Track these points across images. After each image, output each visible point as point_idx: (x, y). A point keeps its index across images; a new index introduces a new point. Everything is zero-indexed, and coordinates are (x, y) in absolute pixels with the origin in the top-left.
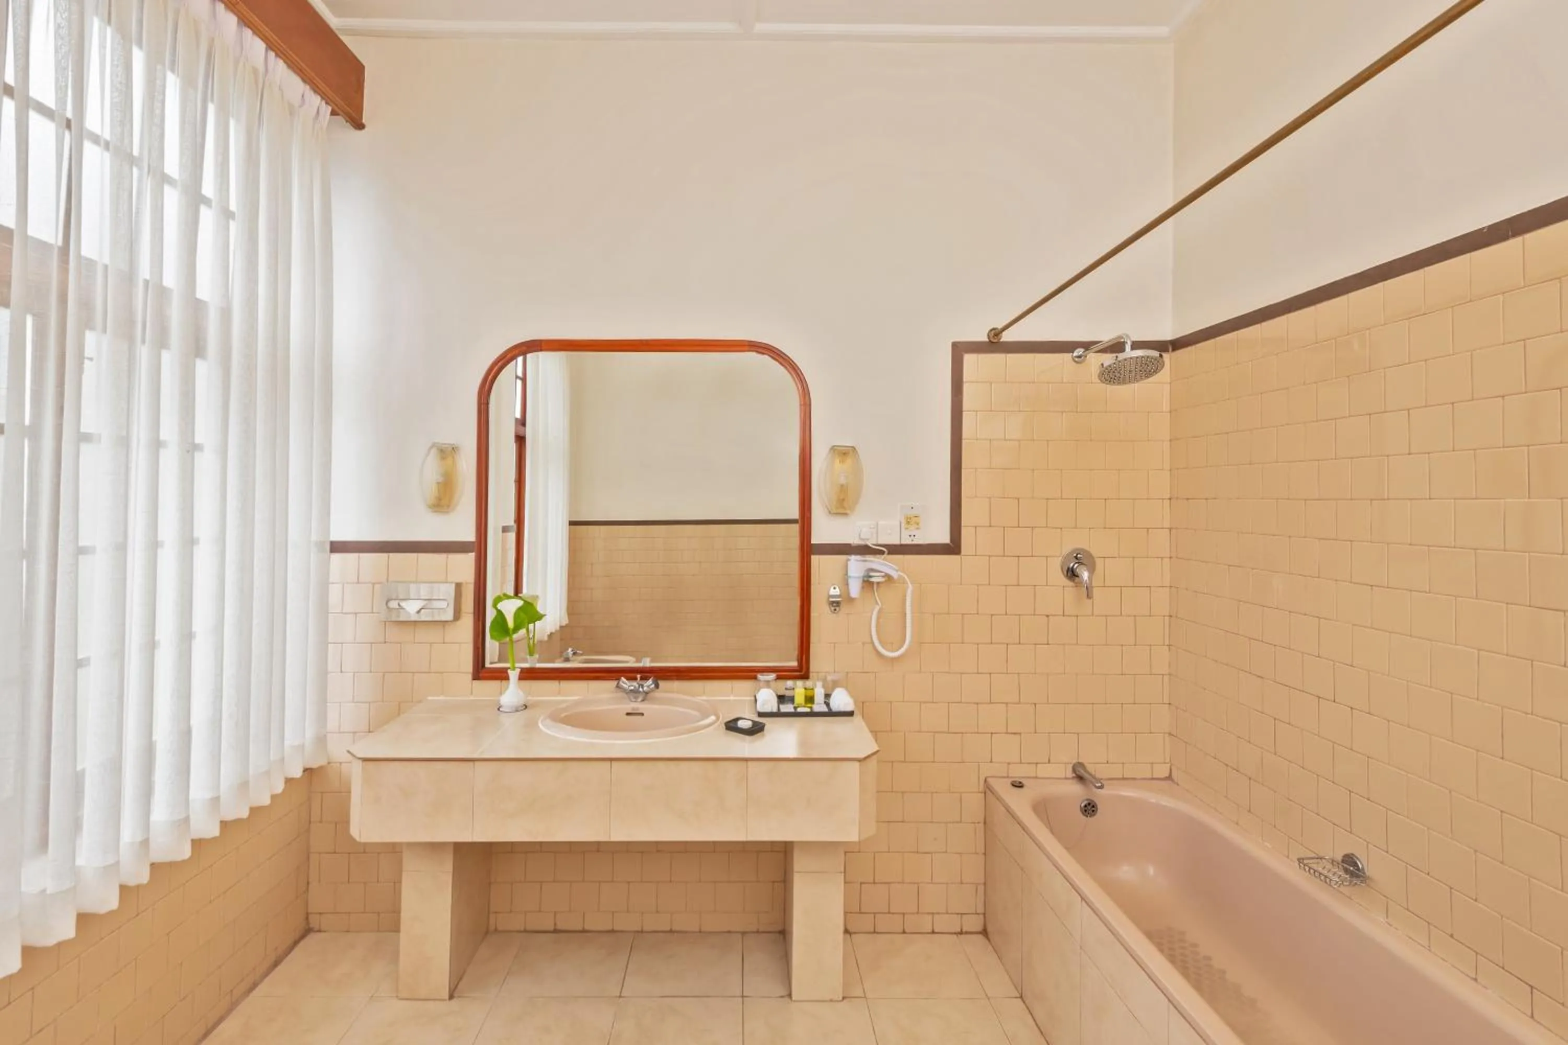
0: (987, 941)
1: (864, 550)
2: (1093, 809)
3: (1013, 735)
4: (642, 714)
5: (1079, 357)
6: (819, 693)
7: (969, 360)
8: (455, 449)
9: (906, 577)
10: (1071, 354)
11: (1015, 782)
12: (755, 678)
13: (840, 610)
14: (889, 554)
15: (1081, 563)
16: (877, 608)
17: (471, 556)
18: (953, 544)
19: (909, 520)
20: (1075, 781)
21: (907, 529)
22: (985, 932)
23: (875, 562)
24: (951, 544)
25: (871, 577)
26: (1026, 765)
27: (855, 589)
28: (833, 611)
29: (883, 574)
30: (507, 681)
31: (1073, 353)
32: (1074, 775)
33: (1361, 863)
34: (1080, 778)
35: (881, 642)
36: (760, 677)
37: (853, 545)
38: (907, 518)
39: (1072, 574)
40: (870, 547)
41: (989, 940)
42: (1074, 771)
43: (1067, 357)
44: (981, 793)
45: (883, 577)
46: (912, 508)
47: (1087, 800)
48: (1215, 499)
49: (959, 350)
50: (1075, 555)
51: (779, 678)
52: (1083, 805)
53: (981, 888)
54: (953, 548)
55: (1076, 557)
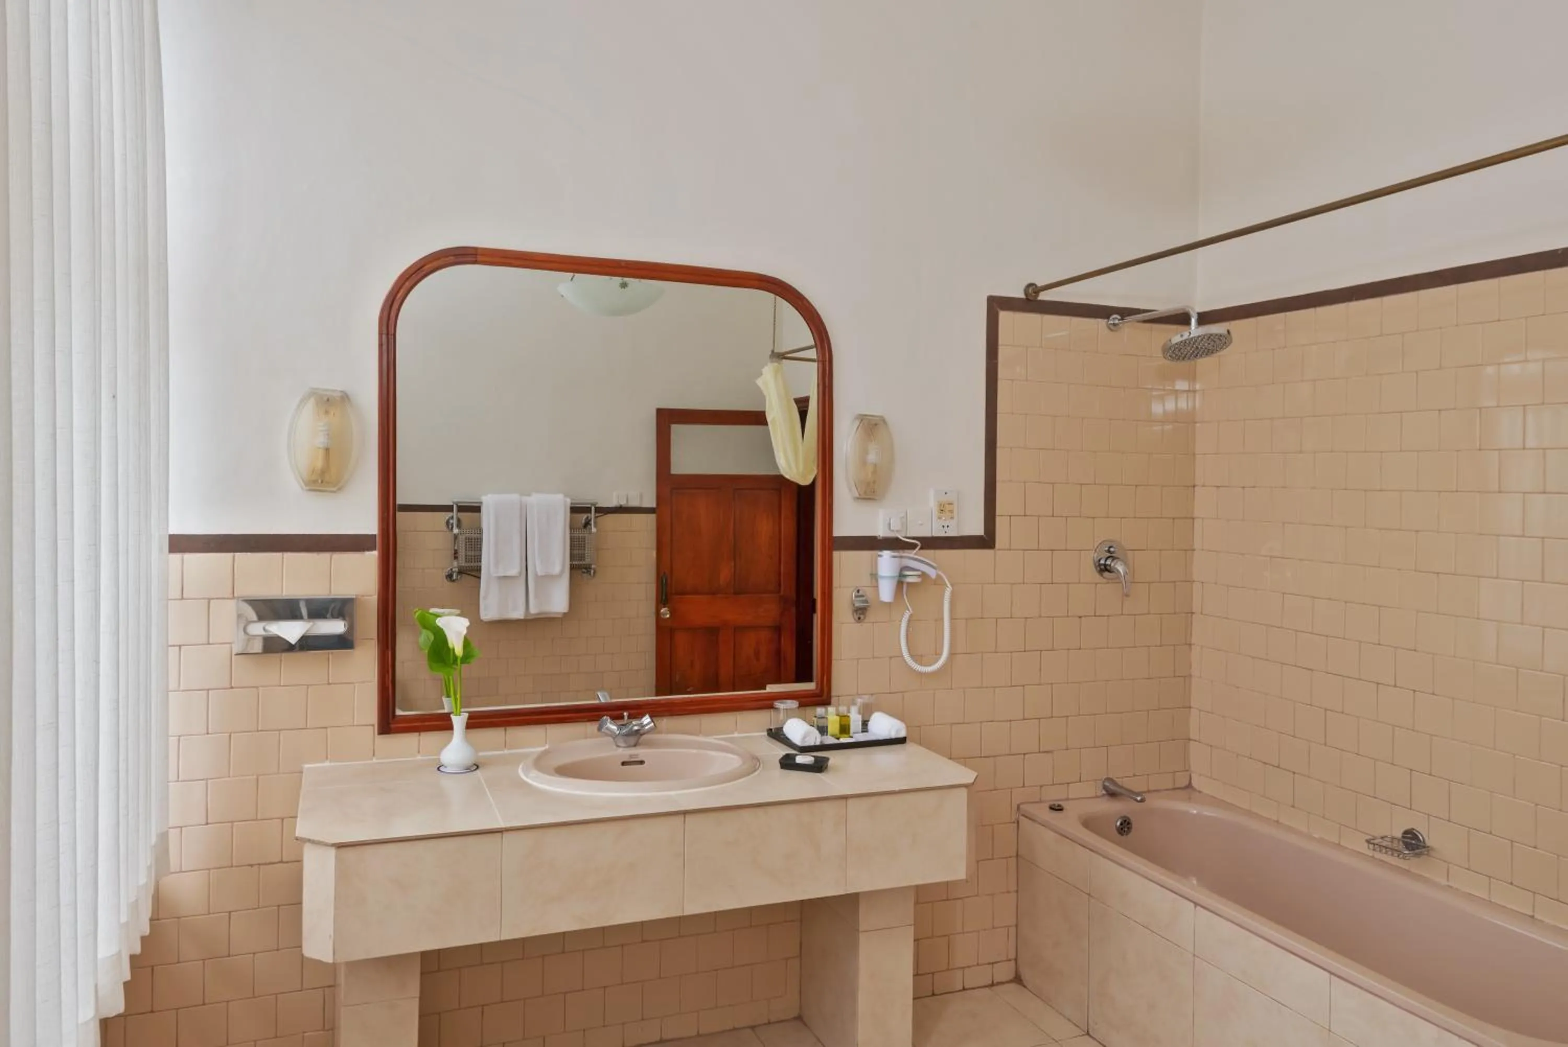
0: (1023, 988)
1: (893, 544)
2: (1128, 826)
3: (1045, 754)
4: (642, 762)
5: (1114, 325)
6: (855, 719)
7: (1004, 317)
8: (345, 398)
9: (944, 577)
10: (1106, 320)
11: (1054, 805)
12: (771, 707)
13: (865, 618)
14: (922, 548)
15: (1114, 558)
16: (907, 615)
17: (372, 557)
18: (987, 536)
19: (942, 508)
20: (1107, 797)
21: (940, 518)
22: (1017, 979)
23: (912, 558)
24: (985, 536)
25: (906, 576)
26: (1058, 786)
27: (886, 592)
28: (857, 619)
29: (919, 573)
30: (450, 731)
31: (1108, 318)
32: (1104, 792)
33: (1422, 835)
34: (1112, 794)
35: (912, 656)
36: (779, 705)
37: (879, 538)
38: (941, 505)
39: (1104, 569)
40: (901, 540)
41: (1025, 987)
42: (1105, 788)
43: (1102, 322)
44: (1014, 822)
45: (919, 576)
46: (946, 493)
47: (1122, 817)
48: (1254, 487)
49: (996, 305)
50: (1107, 549)
51: (801, 705)
52: (1118, 824)
53: (1013, 930)
54: (986, 541)
55: (1109, 551)
